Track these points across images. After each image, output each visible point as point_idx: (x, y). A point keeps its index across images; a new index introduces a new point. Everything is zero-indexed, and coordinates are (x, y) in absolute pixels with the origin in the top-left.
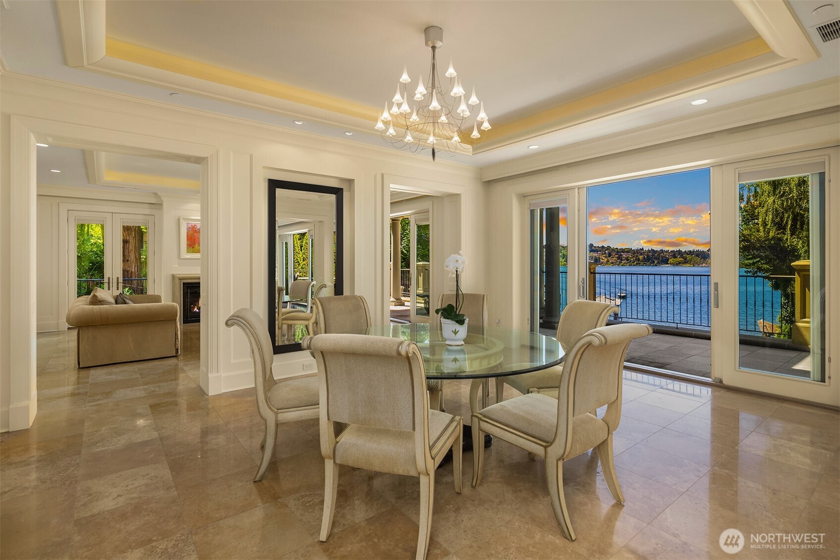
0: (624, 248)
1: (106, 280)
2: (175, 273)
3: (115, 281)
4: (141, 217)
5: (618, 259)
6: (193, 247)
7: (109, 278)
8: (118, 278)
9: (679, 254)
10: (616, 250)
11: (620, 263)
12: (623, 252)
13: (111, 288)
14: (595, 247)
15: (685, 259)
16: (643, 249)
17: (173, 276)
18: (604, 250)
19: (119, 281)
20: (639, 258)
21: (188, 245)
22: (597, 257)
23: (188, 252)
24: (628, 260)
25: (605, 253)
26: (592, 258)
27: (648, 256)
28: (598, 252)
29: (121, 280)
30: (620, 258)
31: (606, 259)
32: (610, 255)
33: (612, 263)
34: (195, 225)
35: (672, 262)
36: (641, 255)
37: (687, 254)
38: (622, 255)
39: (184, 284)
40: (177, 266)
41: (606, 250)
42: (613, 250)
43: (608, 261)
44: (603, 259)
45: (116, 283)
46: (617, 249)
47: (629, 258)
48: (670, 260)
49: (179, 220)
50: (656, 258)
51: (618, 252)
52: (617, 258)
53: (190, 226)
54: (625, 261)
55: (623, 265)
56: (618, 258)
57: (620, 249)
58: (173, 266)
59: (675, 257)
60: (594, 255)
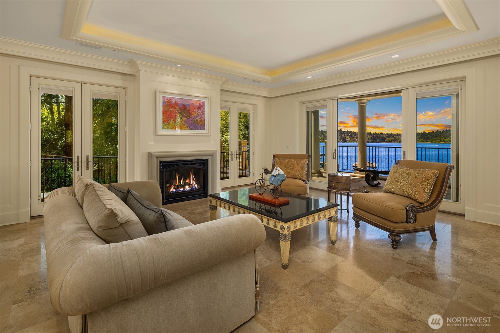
1: (75, 159)
2: (152, 150)
3: (85, 160)
4: (112, 90)
6: (169, 123)
7: (78, 157)
8: (88, 157)
9: (391, 136)
13: (80, 168)
14: (343, 131)
15: (395, 138)
16: (370, 133)
17: (150, 155)
18: (348, 133)
19: (90, 160)
20: (368, 138)
21: (163, 121)
23: (163, 128)
25: (349, 135)
26: (341, 138)
27: (374, 137)
29: (91, 159)
31: (349, 139)
33: (353, 141)
34: (170, 99)
35: (388, 140)
36: (370, 136)
37: (396, 136)
39: (160, 162)
40: (153, 143)
41: (349, 133)
43: (351, 140)
44: (348, 139)
45: (86, 163)
48: (386, 139)
49: (155, 93)
50: (378, 138)
51: (356, 134)
52: (356, 138)
53: (166, 100)
58: (150, 143)
59: (389, 137)
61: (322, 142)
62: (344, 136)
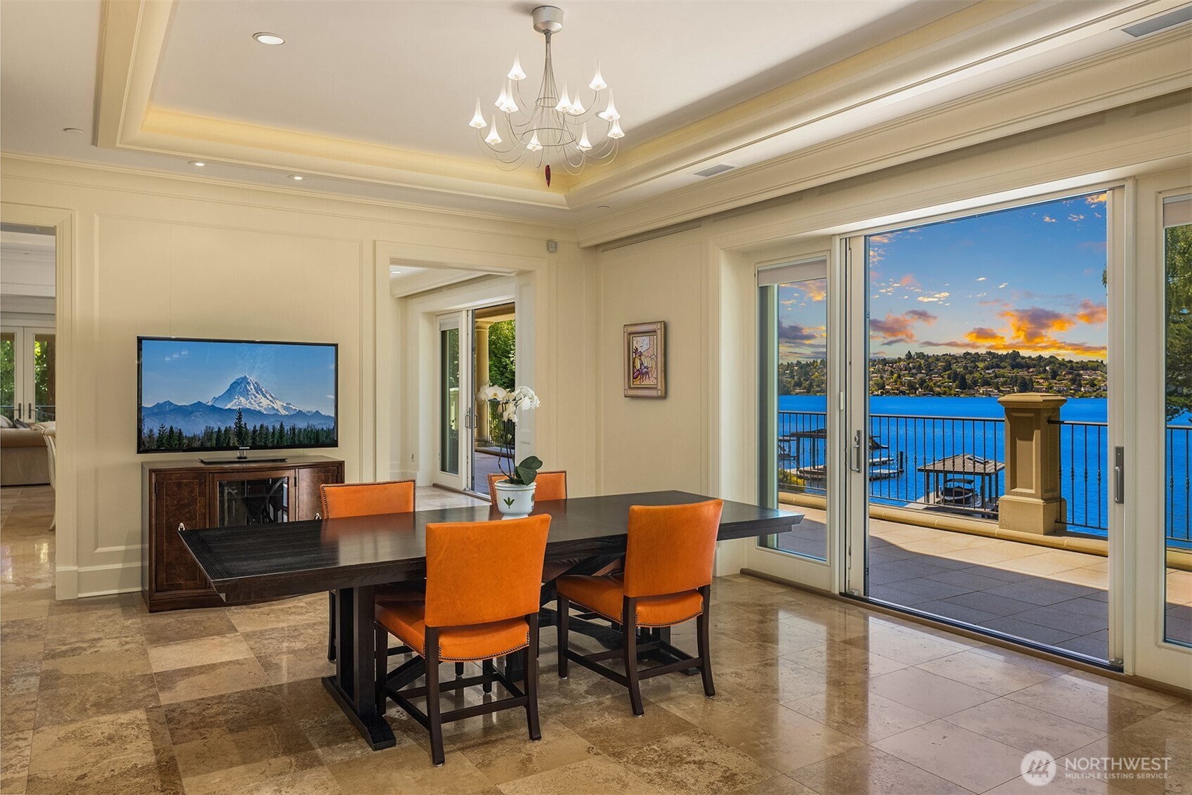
0: (1086, 360)
5: (1074, 384)
10: (1069, 365)
11: (1076, 391)
12: (1083, 370)
14: (1024, 358)
18: (1042, 364)
22: (1027, 377)
24: (1093, 385)
25: (1045, 371)
28: (1029, 368)
30: (1077, 381)
31: (1046, 384)
32: (1055, 375)
38: (1081, 375)
41: (1046, 366)
42: (1063, 364)
43: (1051, 388)
44: (1040, 384)
46: (1071, 362)
47: (1096, 382)
51: (1072, 368)
54: (1088, 388)
55: (1082, 397)
56: (1073, 381)
57: (1077, 363)
60: (1021, 373)
61: (945, 393)
62: (1026, 373)
